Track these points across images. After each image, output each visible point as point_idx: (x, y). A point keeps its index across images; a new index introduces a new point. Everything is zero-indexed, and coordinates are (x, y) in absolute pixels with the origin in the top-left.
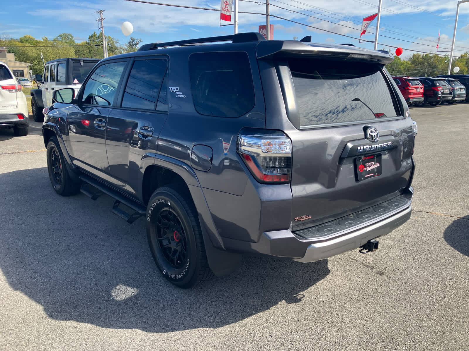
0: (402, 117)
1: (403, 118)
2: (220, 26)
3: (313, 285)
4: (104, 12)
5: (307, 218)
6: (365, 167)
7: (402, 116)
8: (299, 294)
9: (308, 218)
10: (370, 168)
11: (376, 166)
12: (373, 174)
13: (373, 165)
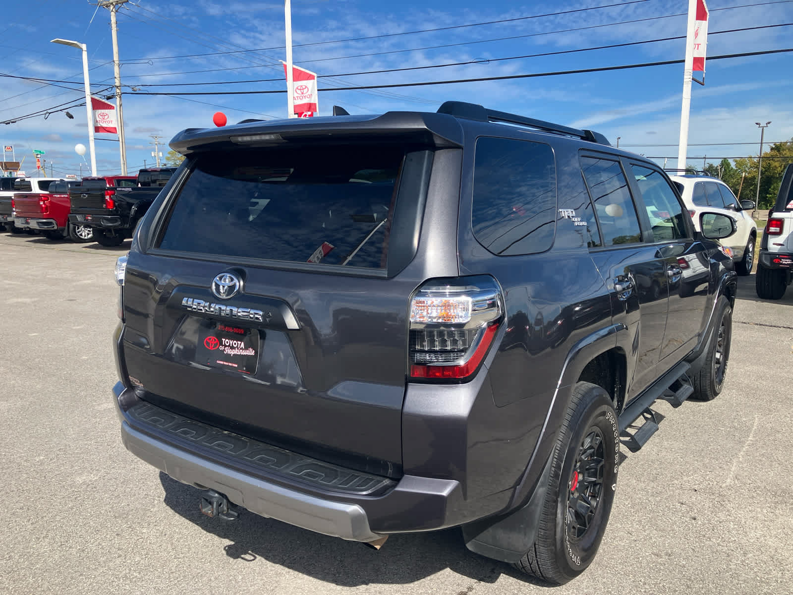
6: (222, 345)
10: (233, 350)
11: (248, 354)
12: (236, 366)
13: (242, 349)
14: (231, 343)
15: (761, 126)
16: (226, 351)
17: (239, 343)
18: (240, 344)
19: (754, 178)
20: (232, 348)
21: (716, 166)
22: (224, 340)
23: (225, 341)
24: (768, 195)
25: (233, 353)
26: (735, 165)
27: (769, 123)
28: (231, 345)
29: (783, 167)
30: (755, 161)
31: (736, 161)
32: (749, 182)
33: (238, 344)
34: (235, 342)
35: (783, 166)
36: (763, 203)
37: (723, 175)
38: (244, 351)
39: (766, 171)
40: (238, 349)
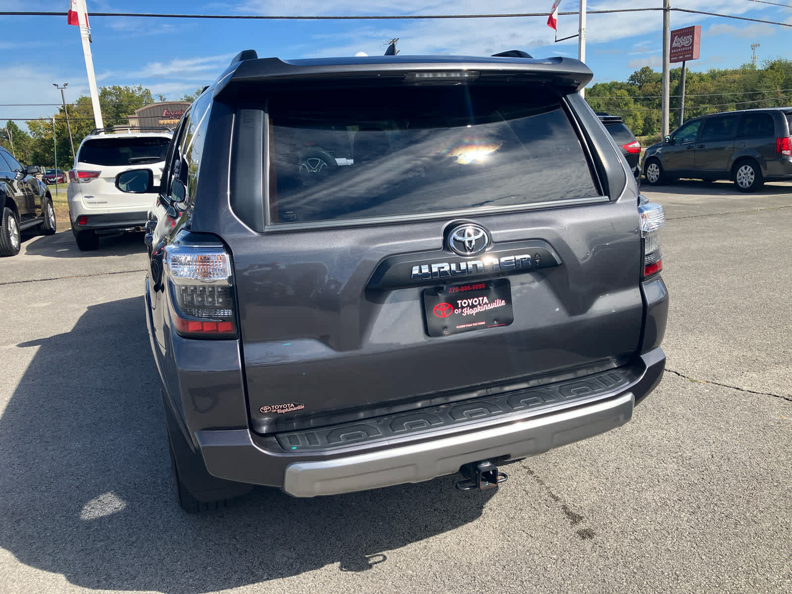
0: (606, 198)
1: (609, 200)
2: (556, 41)
3: (421, 539)
4: (398, 40)
5: (292, 409)
6: (458, 308)
7: (605, 195)
8: (380, 553)
9: (295, 409)
10: (474, 309)
11: (496, 306)
12: (484, 323)
13: (486, 303)
14: (470, 302)
15: (59, 87)
16: (465, 312)
17: (481, 299)
18: (483, 300)
19: (52, 140)
20: (473, 307)
21: (2, 129)
22: (459, 302)
23: (461, 303)
24: (70, 157)
25: (474, 312)
26: (29, 127)
27: (66, 85)
28: (470, 305)
29: (77, 129)
30: (48, 122)
31: (28, 123)
32: (46, 144)
33: (479, 300)
34: (476, 299)
35: (76, 127)
36: (67, 164)
37: (13, 138)
38: (489, 305)
39: (61, 133)
40: (480, 305)
